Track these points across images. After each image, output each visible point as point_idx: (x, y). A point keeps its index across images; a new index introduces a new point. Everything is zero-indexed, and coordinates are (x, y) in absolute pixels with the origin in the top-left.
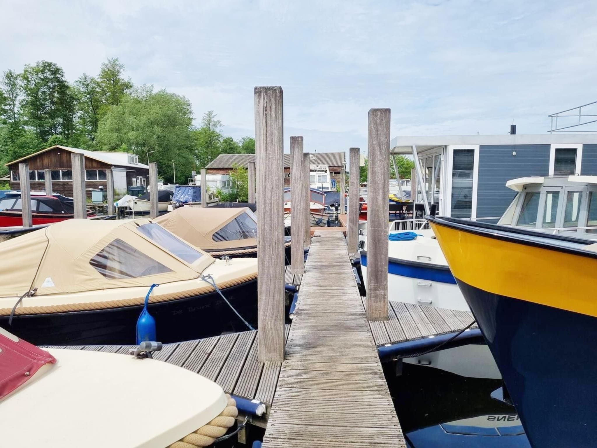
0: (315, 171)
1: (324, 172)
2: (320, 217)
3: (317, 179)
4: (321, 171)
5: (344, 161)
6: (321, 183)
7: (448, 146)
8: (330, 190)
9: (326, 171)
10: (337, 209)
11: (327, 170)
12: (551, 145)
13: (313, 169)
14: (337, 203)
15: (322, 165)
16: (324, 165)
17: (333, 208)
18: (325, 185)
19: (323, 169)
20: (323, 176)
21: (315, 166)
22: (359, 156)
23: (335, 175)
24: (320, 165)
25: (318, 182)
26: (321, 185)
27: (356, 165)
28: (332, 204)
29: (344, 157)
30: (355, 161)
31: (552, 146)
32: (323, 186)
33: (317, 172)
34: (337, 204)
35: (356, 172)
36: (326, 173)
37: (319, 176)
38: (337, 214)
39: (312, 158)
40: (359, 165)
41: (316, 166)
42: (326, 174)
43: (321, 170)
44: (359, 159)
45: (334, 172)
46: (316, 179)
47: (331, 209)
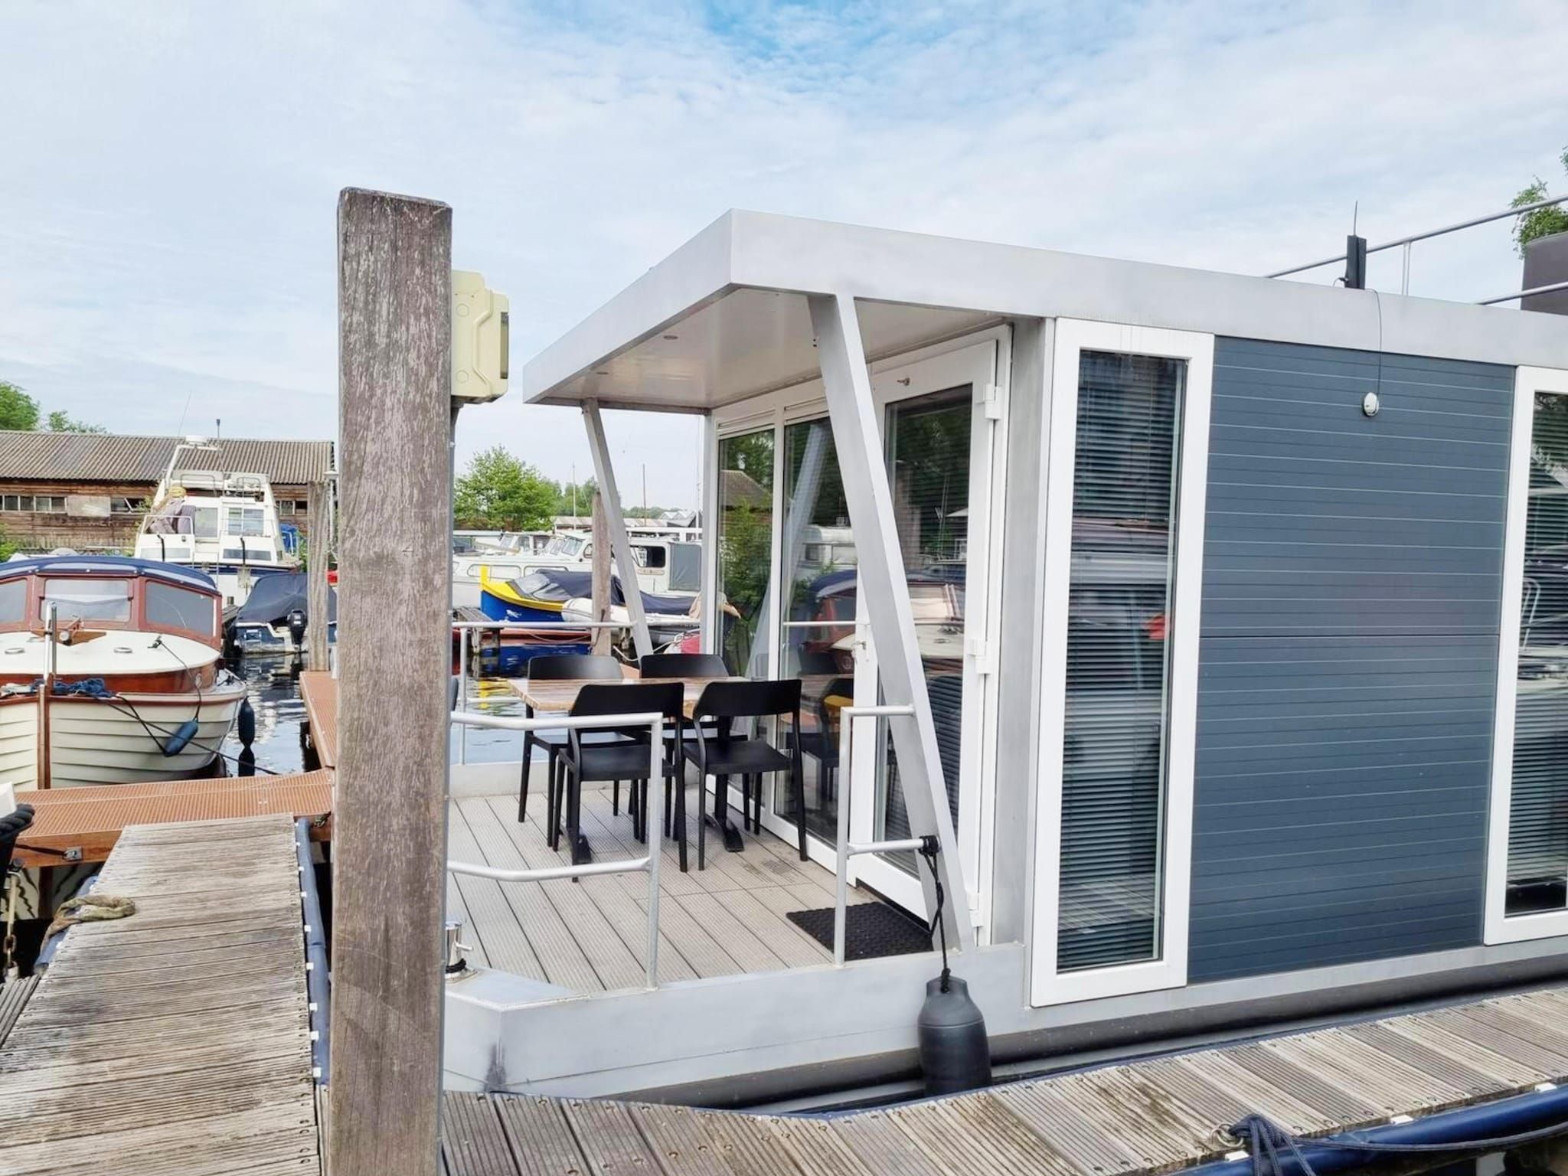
0: (218, 496)
1: (252, 500)
2: (185, 715)
3: (223, 521)
4: (240, 495)
5: (329, 465)
6: (238, 537)
7: (1049, 324)
8: (274, 562)
9: (259, 496)
10: (298, 636)
11: (263, 493)
12: (1520, 371)
13: (211, 487)
14: (299, 612)
15: (247, 474)
16: (256, 475)
17: (284, 632)
18: (253, 544)
19: (247, 489)
20: (247, 511)
21: (218, 475)
22: (447, 284)
23: (299, 510)
24: (235, 475)
25: (230, 533)
26: (240, 545)
27: (412, 373)
28: (276, 617)
29: (329, 455)
30: (401, 335)
31: (1521, 374)
32: (246, 548)
33: (223, 498)
34: (298, 617)
35: (419, 449)
36: (259, 503)
37: (235, 512)
38: (300, 653)
39: (203, 448)
40: (447, 386)
41: (221, 478)
42: (259, 505)
43: (240, 490)
44: (442, 314)
45: (297, 503)
46: (219, 521)
47: (274, 634)
